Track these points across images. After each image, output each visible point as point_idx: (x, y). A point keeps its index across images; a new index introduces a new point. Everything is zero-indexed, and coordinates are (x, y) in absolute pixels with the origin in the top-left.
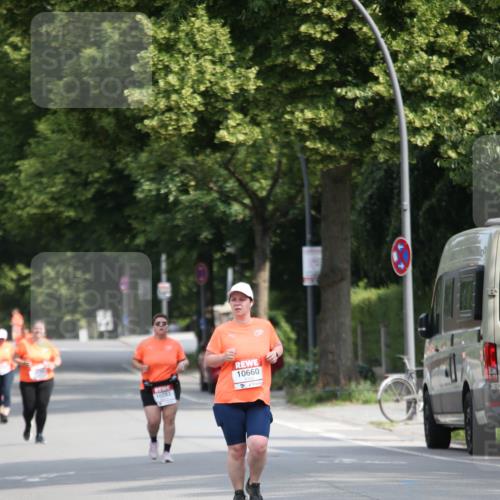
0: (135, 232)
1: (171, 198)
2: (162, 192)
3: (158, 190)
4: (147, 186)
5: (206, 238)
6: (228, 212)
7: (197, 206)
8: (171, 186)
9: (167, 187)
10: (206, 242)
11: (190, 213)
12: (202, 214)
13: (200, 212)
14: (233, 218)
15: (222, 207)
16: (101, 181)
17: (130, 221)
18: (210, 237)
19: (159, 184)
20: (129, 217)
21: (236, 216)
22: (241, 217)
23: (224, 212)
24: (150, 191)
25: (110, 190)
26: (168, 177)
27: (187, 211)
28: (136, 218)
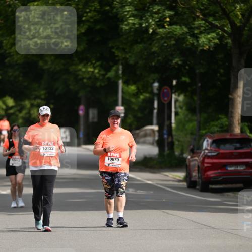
0: (117, 59)
1: (151, 31)
2: (144, 25)
3: (140, 24)
4: (131, 21)
5: (177, 63)
6: (195, 44)
7: (171, 38)
8: (150, 21)
9: (148, 21)
10: (177, 66)
11: (165, 42)
12: (174, 45)
13: (173, 42)
14: (201, 48)
15: (190, 40)
16: (92, 20)
17: (114, 50)
18: (180, 63)
19: (141, 19)
20: (113, 48)
21: (203, 46)
22: (207, 47)
23: (193, 44)
24: (134, 24)
25: (98, 27)
26: (149, 14)
27: (163, 42)
28: (118, 48)
